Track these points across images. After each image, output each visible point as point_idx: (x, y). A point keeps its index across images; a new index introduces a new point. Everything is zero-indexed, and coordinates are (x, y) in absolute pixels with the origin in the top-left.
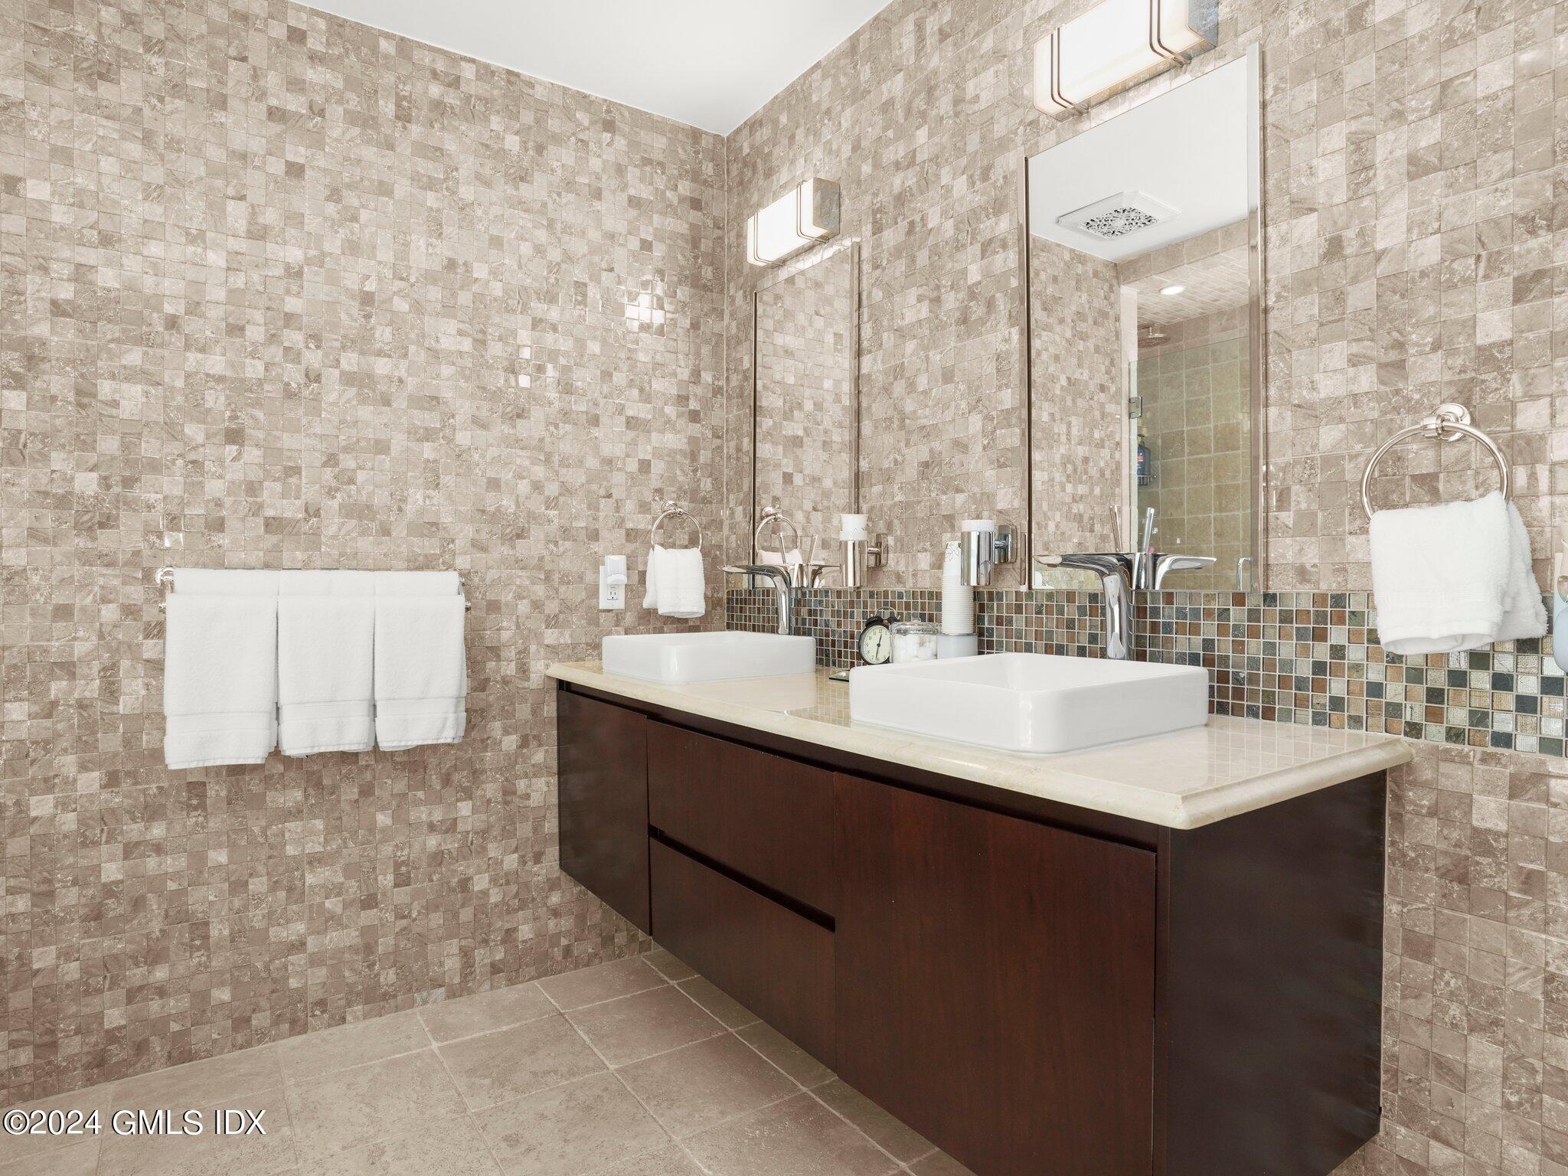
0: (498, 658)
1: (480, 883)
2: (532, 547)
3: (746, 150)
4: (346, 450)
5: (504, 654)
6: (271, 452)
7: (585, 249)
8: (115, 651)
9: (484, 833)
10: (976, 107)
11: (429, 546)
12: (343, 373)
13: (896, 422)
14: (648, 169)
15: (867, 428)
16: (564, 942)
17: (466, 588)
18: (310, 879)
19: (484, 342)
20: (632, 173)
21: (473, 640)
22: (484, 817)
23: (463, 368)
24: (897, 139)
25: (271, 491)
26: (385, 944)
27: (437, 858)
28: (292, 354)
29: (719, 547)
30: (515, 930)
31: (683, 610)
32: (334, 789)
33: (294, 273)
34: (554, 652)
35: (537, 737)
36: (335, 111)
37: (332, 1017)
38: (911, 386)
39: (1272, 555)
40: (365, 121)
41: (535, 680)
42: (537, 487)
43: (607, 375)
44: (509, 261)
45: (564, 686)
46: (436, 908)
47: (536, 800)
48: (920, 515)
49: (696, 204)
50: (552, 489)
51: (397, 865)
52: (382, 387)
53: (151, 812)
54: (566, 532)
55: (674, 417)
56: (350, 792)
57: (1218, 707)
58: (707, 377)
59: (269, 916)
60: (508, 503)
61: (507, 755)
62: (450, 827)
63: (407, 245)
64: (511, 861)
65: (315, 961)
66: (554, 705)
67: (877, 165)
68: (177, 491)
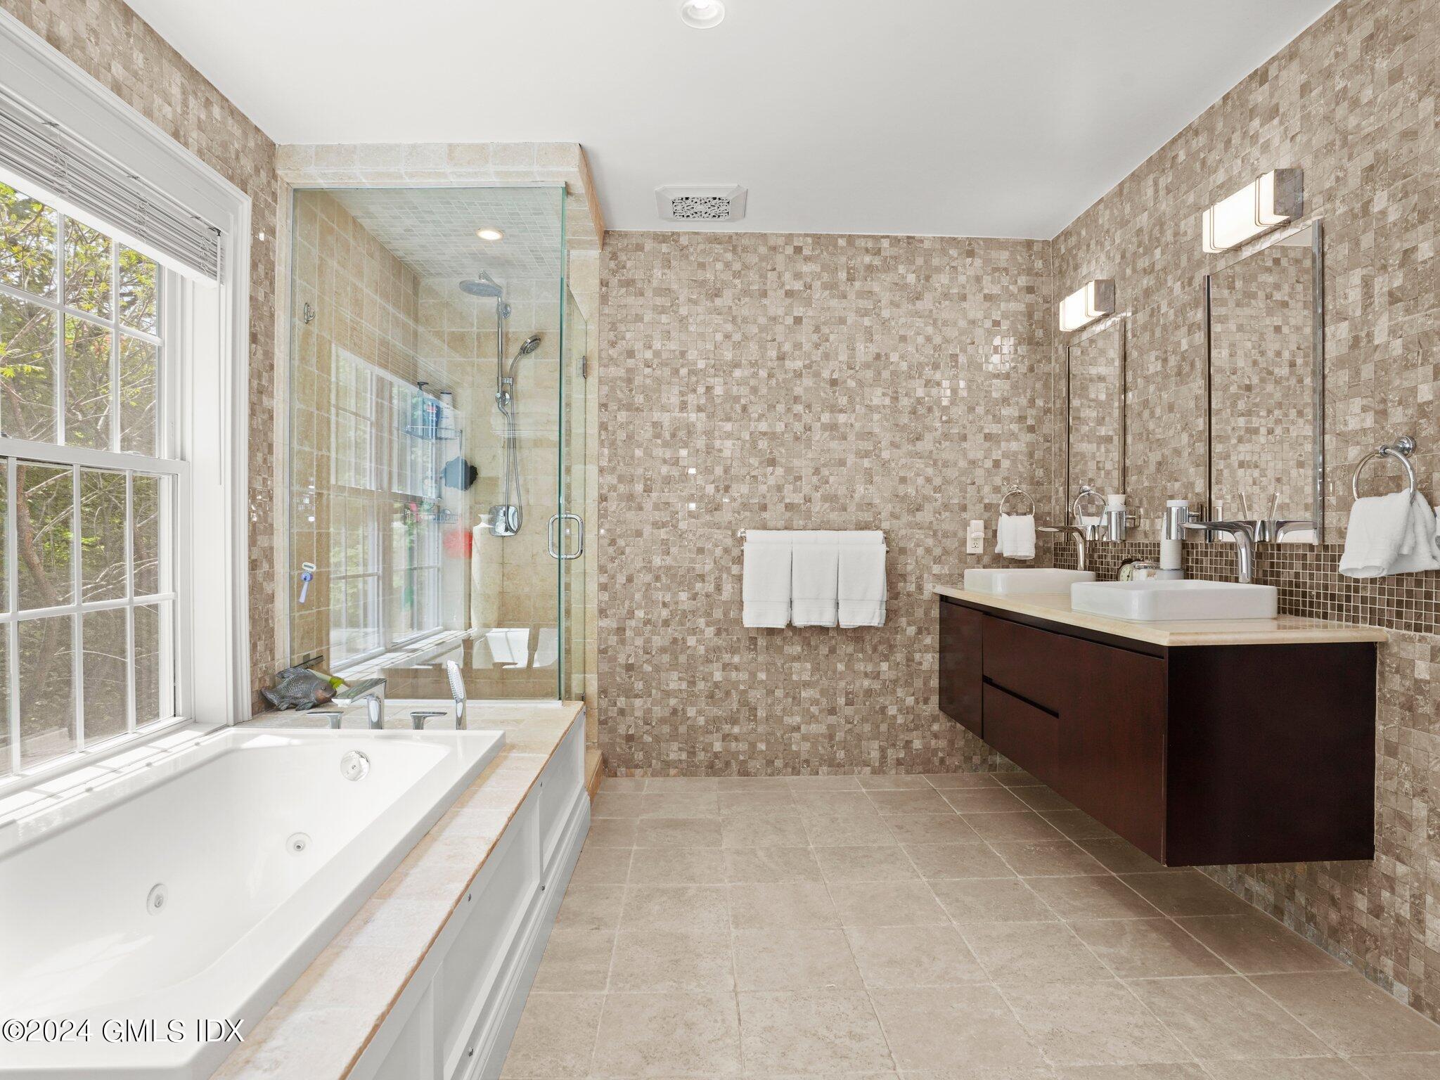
0: (905, 581)
1: (892, 710)
2: (925, 516)
3: (1063, 251)
4: (824, 465)
5: (908, 578)
6: (788, 470)
7: (957, 334)
8: (720, 570)
9: (895, 682)
10: (1185, 239)
11: (867, 517)
12: (822, 424)
13: (1145, 437)
14: (997, 274)
15: (1129, 439)
16: (940, 754)
17: (887, 540)
18: (803, 694)
19: (897, 398)
20: (987, 280)
21: (890, 570)
22: (895, 673)
23: (885, 415)
24: (1144, 254)
25: (788, 488)
26: (839, 736)
27: (869, 693)
28: (798, 417)
29: (1049, 514)
30: (911, 742)
31: (1019, 554)
32: (816, 648)
33: (798, 375)
34: (938, 578)
35: (927, 629)
36: (817, 284)
37: (812, 770)
38: (1152, 414)
39: (1326, 522)
40: (831, 286)
41: (927, 595)
42: (928, 480)
43: (971, 409)
44: (911, 349)
45: (944, 599)
46: (867, 721)
47: (925, 666)
48: (1157, 495)
49: (1030, 290)
50: (937, 481)
51: (847, 694)
52: (842, 430)
53: (734, 650)
54: (946, 506)
55: (1016, 431)
56: (824, 650)
57: (1281, 610)
58: (1040, 403)
59: (784, 710)
60: (911, 491)
61: (909, 638)
62: (876, 676)
63: (854, 349)
64: (910, 701)
65: (805, 738)
66: (938, 611)
67: (1134, 270)
68: (746, 491)
